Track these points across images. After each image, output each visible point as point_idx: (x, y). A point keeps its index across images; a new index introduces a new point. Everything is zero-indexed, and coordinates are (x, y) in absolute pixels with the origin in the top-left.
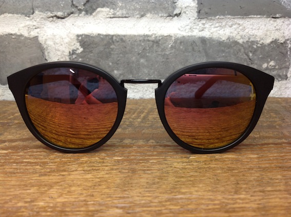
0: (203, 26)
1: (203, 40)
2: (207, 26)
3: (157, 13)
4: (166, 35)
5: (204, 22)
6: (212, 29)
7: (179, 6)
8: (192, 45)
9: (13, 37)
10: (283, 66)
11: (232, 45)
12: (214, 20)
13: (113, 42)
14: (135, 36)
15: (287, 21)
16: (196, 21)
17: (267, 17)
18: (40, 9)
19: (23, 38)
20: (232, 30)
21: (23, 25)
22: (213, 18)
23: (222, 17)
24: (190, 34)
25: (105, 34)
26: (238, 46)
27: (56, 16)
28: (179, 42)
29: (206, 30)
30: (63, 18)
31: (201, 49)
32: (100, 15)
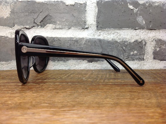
0: (99, 34)
1: (100, 40)
2: (101, 33)
3: (77, 27)
4: (81, 38)
5: (100, 32)
6: (104, 35)
7: (88, 24)
8: (94, 43)
9: (3, 38)
10: (141, 53)
11: (115, 43)
12: (105, 31)
13: (54, 41)
14: (66, 38)
15: (142, 31)
16: (96, 31)
17: (131, 29)
18: (18, 24)
19: (8, 38)
20: (114, 35)
21: (8, 32)
22: (104, 30)
23: (109, 29)
24: (93, 37)
25: (50, 37)
26: (118, 43)
27: (25, 28)
28: (88, 41)
29: (101, 35)
30: (29, 29)
31: (99, 45)
32: (48, 28)
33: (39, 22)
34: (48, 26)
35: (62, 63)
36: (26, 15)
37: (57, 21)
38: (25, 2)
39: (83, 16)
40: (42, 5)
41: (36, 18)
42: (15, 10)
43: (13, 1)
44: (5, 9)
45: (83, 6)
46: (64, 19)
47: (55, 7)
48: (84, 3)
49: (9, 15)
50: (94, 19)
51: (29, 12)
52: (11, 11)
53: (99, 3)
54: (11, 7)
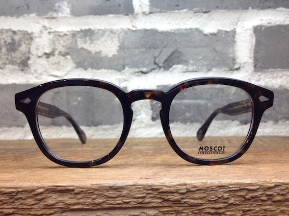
33: (162, 62)
34: (175, 68)
36: (142, 52)
37: (190, 60)
38: (140, 31)
39: (230, 51)
40: (168, 36)
41: (157, 57)
42: (126, 43)
43: (123, 30)
44: (110, 43)
45: (230, 34)
46: (200, 56)
47: (187, 38)
48: (232, 31)
49: (116, 51)
50: (249, 55)
51: (147, 46)
52: (119, 46)
53: (257, 30)
54: (119, 39)
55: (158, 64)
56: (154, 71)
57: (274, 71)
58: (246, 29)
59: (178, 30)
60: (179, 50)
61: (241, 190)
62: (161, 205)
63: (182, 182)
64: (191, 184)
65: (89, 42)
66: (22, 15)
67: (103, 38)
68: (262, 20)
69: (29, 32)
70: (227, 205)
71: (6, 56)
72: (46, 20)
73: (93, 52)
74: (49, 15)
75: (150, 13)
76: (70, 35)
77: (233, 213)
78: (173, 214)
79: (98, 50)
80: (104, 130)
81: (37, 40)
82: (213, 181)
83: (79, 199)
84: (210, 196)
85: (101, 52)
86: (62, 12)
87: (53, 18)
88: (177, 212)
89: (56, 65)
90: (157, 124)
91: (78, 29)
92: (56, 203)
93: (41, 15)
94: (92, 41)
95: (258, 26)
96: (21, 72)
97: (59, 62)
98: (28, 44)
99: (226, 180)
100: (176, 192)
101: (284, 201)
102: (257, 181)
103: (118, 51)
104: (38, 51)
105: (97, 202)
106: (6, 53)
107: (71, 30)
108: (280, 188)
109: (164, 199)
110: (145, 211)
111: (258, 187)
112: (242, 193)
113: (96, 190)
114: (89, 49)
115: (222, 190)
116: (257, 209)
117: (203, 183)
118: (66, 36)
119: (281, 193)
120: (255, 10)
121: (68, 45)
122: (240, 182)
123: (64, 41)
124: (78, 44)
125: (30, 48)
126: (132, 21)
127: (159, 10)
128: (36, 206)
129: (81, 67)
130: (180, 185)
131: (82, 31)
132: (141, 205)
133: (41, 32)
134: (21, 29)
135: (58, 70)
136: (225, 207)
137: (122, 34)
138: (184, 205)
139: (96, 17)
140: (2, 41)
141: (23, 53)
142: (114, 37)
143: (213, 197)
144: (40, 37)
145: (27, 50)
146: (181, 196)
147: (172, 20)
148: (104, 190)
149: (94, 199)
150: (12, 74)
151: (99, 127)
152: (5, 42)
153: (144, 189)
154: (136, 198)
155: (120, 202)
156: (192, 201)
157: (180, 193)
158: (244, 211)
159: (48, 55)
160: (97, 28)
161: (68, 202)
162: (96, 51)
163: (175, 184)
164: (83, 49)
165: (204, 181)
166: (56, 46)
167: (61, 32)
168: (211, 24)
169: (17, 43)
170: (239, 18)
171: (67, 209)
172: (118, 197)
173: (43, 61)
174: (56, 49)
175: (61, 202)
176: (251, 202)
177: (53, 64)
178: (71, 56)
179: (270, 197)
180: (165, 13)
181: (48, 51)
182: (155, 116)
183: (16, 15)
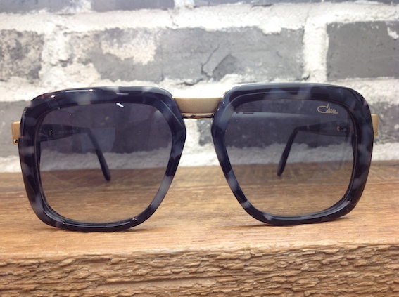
33: (212, 70)
34: (227, 78)
35: (257, 151)
36: (186, 57)
37: (247, 68)
38: (183, 30)
39: (298, 55)
40: (218, 36)
41: (206, 63)
42: (165, 46)
43: (160, 29)
44: (143, 47)
45: (297, 33)
46: (260, 62)
47: (242, 39)
48: (300, 29)
49: (153, 57)
50: (320, 60)
51: (192, 50)
52: (155, 51)
53: (331, 29)
54: (155, 41)
55: (206, 74)
56: (201, 82)
57: (351, 81)
58: (316, 27)
59: (232, 28)
60: (233, 55)
61: (317, 254)
62: (220, 275)
63: (245, 246)
64: (256, 248)
65: (117, 45)
66: (28, 12)
67: (135, 39)
68: (337, 16)
69: (39, 33)
70: (299, 272)
71: (11, 66)
72: (60, 17)
73: (123, 59)
74: (64, 11)
75: (195, 7)
76: (92, 37)
77: (307, 281)
78: (234, 284)
79: (128, 56)
80: (140, 157)
81: (49, 43)
82: (283, 244)
83: (118, 270)
84: (279, 263)
85: (132, 58)
86: (81, 7)
87: (70, 14)
88: (240, 282)
89: (76, 76)
90: (206, 149)
91: (103, 29)
92: (89, 276)
93: (54, 11)
94: (120, 44)
95: (332, 24)
96: (30, 85)
97: (79, 72)
98: (38, 49)
99: (299, 242)
100: (238, 259)
101: (369, 265)
102: (336, 243)
103: (155, 57)
104: (52, 58)
105: (140, 273)
106: (10, 61)
107: (94, 30)
108: (364, 250)
109: (222, 267)
110: (200, 281)
111: (337, 250)
112: (318, 258)
113: (138, 259)
114: (117, 54)
115: (294, 254)
116: (336, 276)
117: (270, 246)
118: (87, 38)
119: (366, 256)
120: (328, 3)
121: (90, 49)
122: (316, 244)
123: (85, 45)
124: (103, 48)
125: (40, 55)
126: (171, 17)
127: (207, 3)
128: (63, 280)
129: (108, 78)
130: (243, 250)
131: (106, 31)
132: (195, 275)
133: (55, 33)
134: (28, 30)
135: (78, 82)
136: (298, 275)
137: (160, 35)
138: (247, 273)
139: (125, 12)
140: (4, 46)
141: (33, 61)
142: (149, 38)
143: (282, 263)
144: (54, 39)
145: (37, 57)
146: (244, 264)
147: (224, 15)
148: (148, 258)
149: (136, 270)
150: (19, 88)
151: (134, 154)
152: (8, 47)
153: (198, 256)
154: (188, 267)
155: (168, 272)
156: (257, 269)
157: (242, 260)
158: (320, 279)
159: (64, 63)
160: (127, 27)
161: (103, 274)
162: (127, 57)
163: (236, 248)
164: (108, 54)
165: (271, 244)
166: (74, 51)
167: (81, 33)
168: (273, 21)
169: (24, 48)
170: (308, 13)
171: (102, 282)
172: (166, 266)
173: (59, 71)
174: (75, 55)
175: (95, 273)
176: (329, 268)
177: (71, 74)
178: (94, 64)
179: (352, 261)
180: (214, 7)
181: (64, 58)
182: (203, 139)
183: (21, 11)
